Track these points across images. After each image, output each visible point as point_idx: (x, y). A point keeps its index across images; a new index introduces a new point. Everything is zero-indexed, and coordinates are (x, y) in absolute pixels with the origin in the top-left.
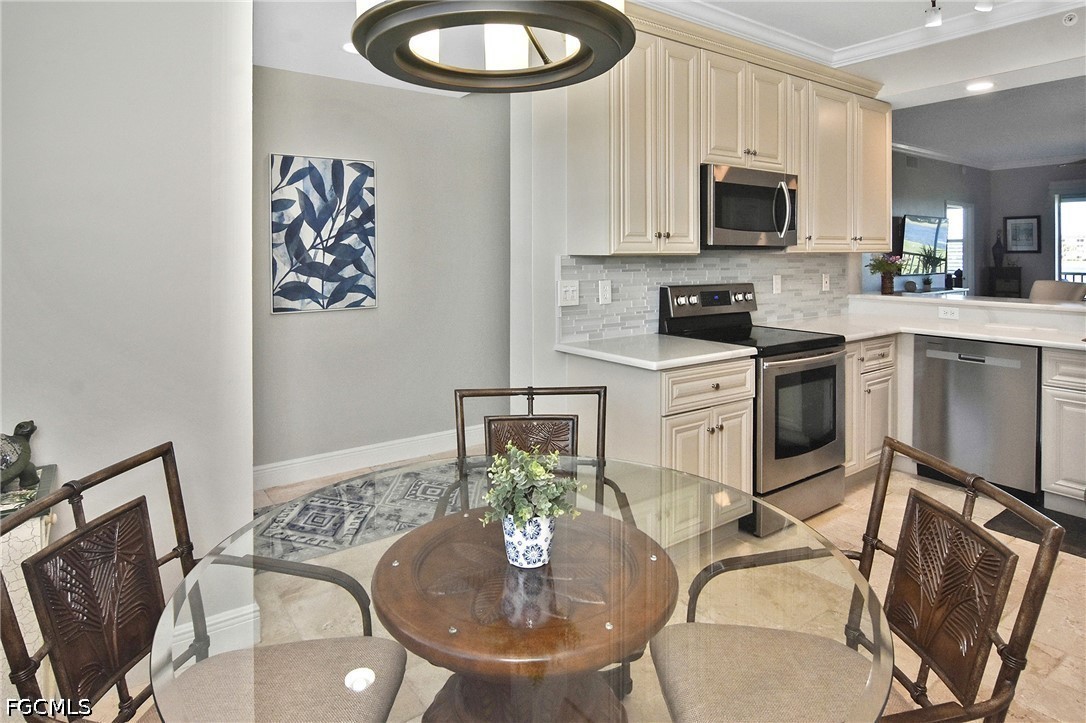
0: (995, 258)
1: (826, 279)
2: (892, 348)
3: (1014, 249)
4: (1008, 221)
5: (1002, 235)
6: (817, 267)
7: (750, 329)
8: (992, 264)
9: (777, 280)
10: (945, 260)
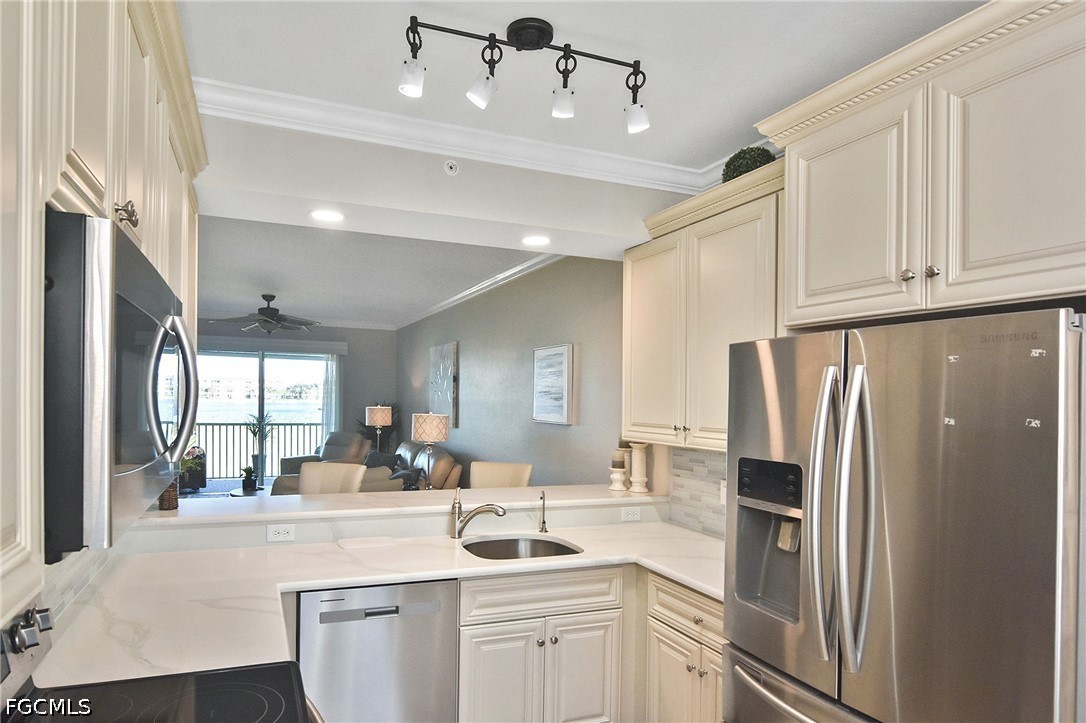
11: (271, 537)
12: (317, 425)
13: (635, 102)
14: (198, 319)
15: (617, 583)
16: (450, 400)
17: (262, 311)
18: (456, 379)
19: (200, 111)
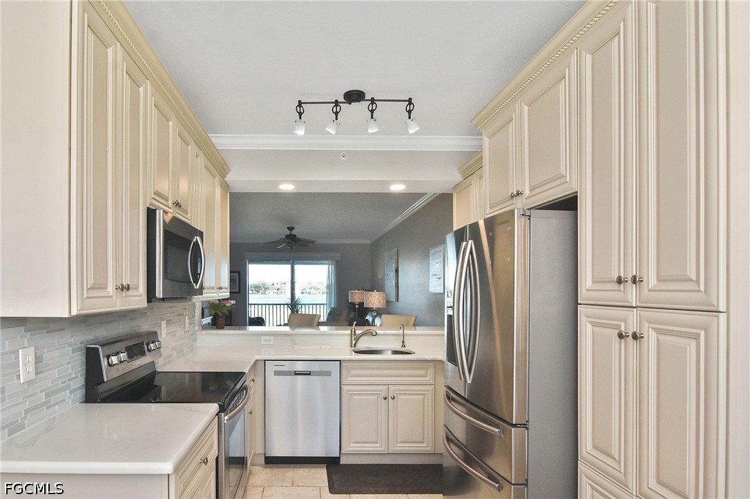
1: (187, 319)
6: (183, 311)
9: (164, 325)
11: (263, 343)
12: (323, 304)
13: (410, 118)
14: (230, 244)
15: (431, 371)
16: (394, 285)
17: (287, 236)
18: (397, 271)
19: (218, 148)
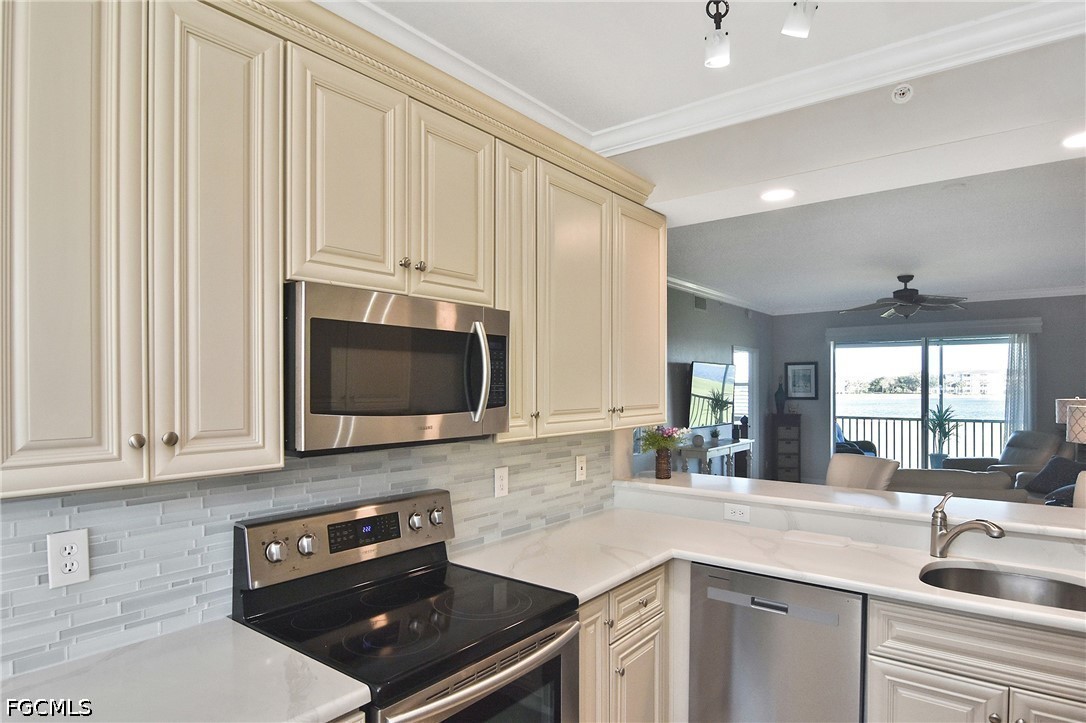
0: (777, 405)
1: (581, 462)
2: (660, 586)
3: (793, 395)
4: (789, 367)
5: (783, 382)
6: (566, 448)
7: (445, 569)
8: (775, 411)
9: (502, 474)
10: (732, 403)
11: (728, 515)
12: (1000, 422)
17: (897, 294)
